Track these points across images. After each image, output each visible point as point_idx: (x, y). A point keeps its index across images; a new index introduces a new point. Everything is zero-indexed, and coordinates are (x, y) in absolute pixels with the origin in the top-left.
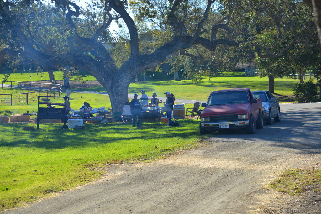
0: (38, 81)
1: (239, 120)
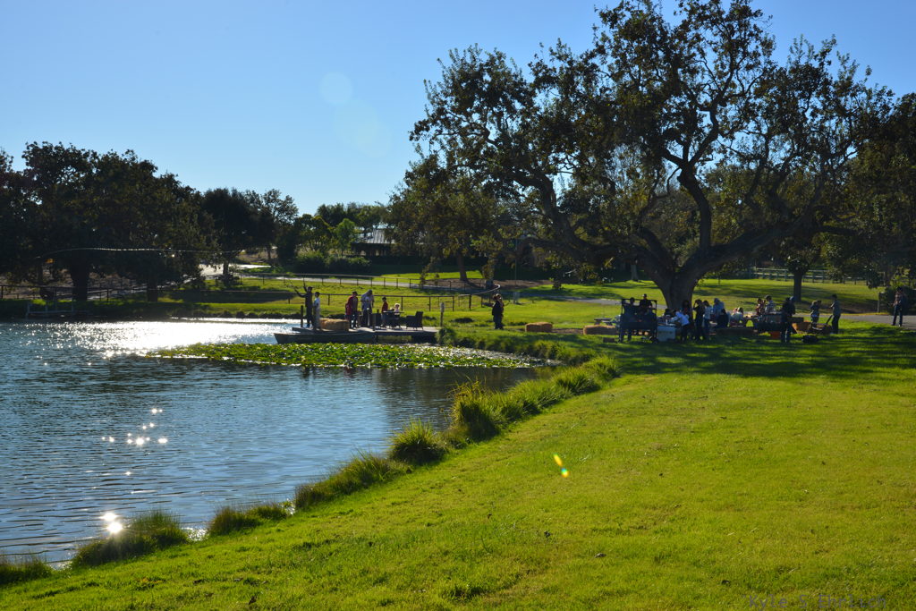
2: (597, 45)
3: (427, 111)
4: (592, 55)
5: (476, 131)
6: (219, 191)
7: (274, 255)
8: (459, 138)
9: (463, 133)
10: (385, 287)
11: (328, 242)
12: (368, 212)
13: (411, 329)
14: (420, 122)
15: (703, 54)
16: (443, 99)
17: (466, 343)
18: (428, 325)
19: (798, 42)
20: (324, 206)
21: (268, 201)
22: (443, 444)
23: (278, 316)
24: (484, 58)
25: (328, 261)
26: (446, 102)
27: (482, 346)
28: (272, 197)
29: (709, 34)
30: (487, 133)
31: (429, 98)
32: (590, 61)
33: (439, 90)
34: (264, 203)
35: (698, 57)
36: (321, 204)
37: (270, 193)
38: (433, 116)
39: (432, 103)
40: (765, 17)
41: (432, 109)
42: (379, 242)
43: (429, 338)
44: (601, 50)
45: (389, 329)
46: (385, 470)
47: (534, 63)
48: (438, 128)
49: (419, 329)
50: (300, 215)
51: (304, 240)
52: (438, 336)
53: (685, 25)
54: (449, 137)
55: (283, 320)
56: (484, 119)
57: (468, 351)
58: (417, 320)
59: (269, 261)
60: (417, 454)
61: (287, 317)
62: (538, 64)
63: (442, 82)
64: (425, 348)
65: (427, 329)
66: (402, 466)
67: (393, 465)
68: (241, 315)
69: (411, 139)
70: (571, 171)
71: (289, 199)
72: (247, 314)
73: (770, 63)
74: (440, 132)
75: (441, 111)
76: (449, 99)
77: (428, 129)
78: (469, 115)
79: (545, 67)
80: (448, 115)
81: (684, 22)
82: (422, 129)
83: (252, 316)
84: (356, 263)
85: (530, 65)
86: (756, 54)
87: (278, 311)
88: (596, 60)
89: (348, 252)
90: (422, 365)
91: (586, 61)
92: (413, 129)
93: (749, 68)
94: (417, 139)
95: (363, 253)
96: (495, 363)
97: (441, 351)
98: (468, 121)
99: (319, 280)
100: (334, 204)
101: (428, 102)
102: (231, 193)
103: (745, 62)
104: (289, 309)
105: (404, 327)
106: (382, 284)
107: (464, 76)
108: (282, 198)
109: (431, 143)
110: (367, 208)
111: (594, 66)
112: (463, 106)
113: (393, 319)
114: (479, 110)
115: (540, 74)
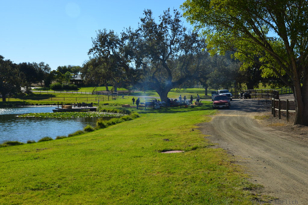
1: (225, 105)
2: (139, 28)
3: (92, 46)
4: (138, 31)
5: (106, 52)
6: (24, 63)
7: (43, 84)
8: (102, 54)
9: (103, 52)
10: (81, 94)
11: (62, 79)
12: (75, 68)
13: (89, 107)
14: (90, 49)
15: (168, 31)
16: (97, 43)
17: (104, 111)
18: (95, 106)
19: (190, 30)
20: (59, 67)
21: (41, 66)
22: (94, 129)
23: (49, 105)
24: (108, 32)
25: (62, 86)
26: (98, 44)
27: (109, 111)
28: (42, 64)
29: (168, 26)
30: (109, 52)
31: (93, 42)
32: (137, 32)
33: (95, 40)
34: (39, 67)
35: (166, 31)
36: (59, 66)
37: (41, 63)
38: (94, 47)
39: (94, 44)
40: (182, 22)
41: (94, 46)
42: (79, 79)
43: (95, 110)
44: (140, 29)
45: (83, 108)
46: (83, 133)
47: (122, 33)
48: (96, 51)
49: (92, 107)
50: (52, 70)
51: (54, 79)
52: (97, 109)
53: (162, 24)
54: (99, 53)
55: (50, 106)
56: (108, 48)
57: (105, 113)
58: (91, 105)
59: (42, 86)
60: (89, 130)
61: (51, 105)
62: (123, 33)
63: (97, 38)
64: (93, 112)
65: (94, 107)
66: (86, 132)
67: (84, 132)
68: (37, 105)
69: (88, 54)
70: (135, 61)
71: (47, 65)
72: (39, 104)
73: (185, 34)
74: (97, 52)
75: (96, 46)
76: (98, 43)
77: (93, 51)
78: (104, 47)
79: (125, 34)
80: (98, 47)
81: (162, 23)
82: (91, 51)
83: (40, 105)
84: (72, 86)
85: (121, 33)
86: (181, 31)
87: (48, 103)
88: (139, 32)
89: (69, 82)
90: (92, 116)
91: (136, 32)
92: (88, 52)
93: (179, 34)
94: (90, 54)
95: (74, 83)
96: (111, 115)
97: (97, 113)
98: (104, 49)
99: (59, 92)
100: (63, 66)
101: (93, 43)
102: (28, 64)
103: (179, 33)
104: (52, 102)
105: (88, 107)
106: (81, 93)
107: (103, 37)
108: (45, 65)
109: (94, 55)
110: (75, 67)
111: (139, 34)
112: (103, 45)
113: (84, 105)
114: (107, 46)
115: (124, 36)
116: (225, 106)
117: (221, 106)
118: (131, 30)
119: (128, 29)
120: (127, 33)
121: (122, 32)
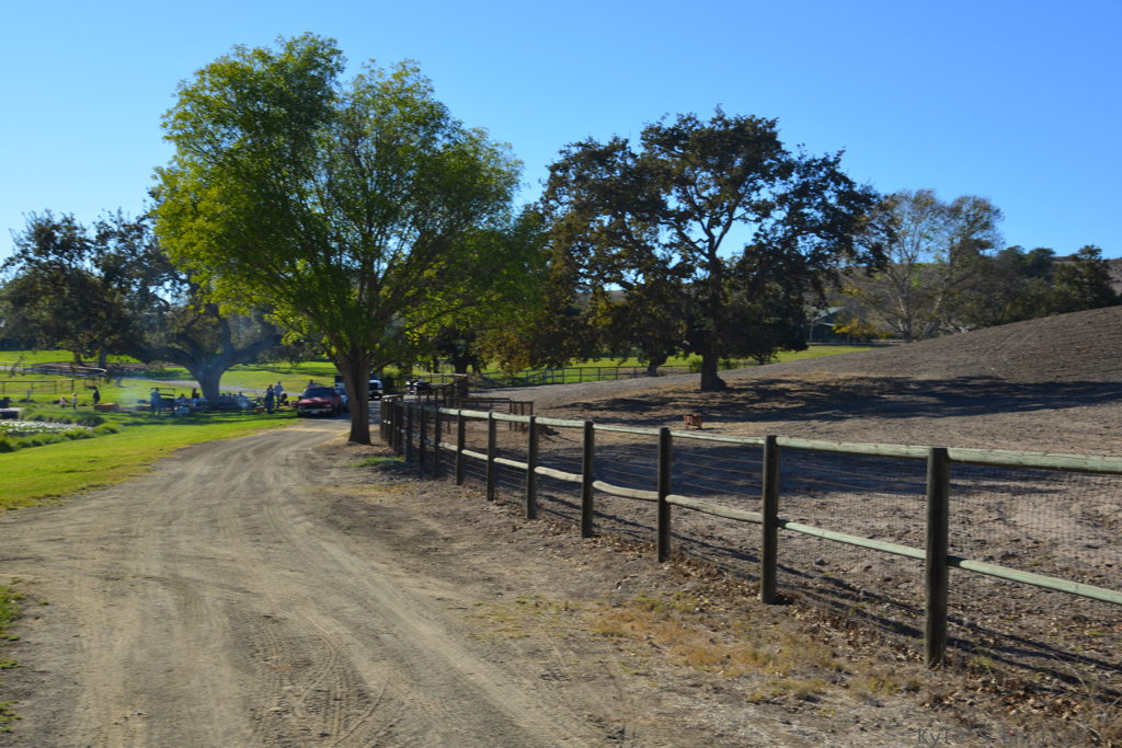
0: (58, 363)
1: (324, 407)
2: (146, 212)
3: (14, 250)
4: (142, 219)
14: (8, 258)
16: (27, 243)
17: (39, 419)
24: (57, 219)
26: (29, 245)
27: (51, 420)
31: (15, 242)
32: (141, 223)
33: (23, 236)
38: (18, 255)
39: (18, 245)
41: (18, 250)
43: (13, 416)
44: (150, 216)
48: (22, 264)
52: (20, 415)
62: (101, 223)
63: (26, 230)
75: (24, 252)
76: (31, 243)
77: (14, 265)
78: (48, 255)
79: (106, 225)
80: (31, 255)
82: (8, 264)
85: (94, 223)
88: (147, 222)
91: (138, 223)
94: (6, 271)
97: (17, 424)
101: (14, 244)
107: (43, 229)
109: (16, 273)
111: (145, 226)
112: (43, 250)
115: (102, 231)
116: (324, 410)
117: (315, 411)
118: (124, 216)
119: (115, 213)
120: (110, 224)
121: (98, 221)
